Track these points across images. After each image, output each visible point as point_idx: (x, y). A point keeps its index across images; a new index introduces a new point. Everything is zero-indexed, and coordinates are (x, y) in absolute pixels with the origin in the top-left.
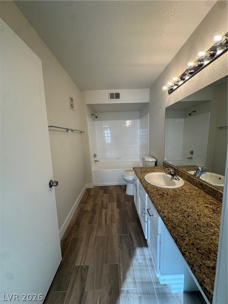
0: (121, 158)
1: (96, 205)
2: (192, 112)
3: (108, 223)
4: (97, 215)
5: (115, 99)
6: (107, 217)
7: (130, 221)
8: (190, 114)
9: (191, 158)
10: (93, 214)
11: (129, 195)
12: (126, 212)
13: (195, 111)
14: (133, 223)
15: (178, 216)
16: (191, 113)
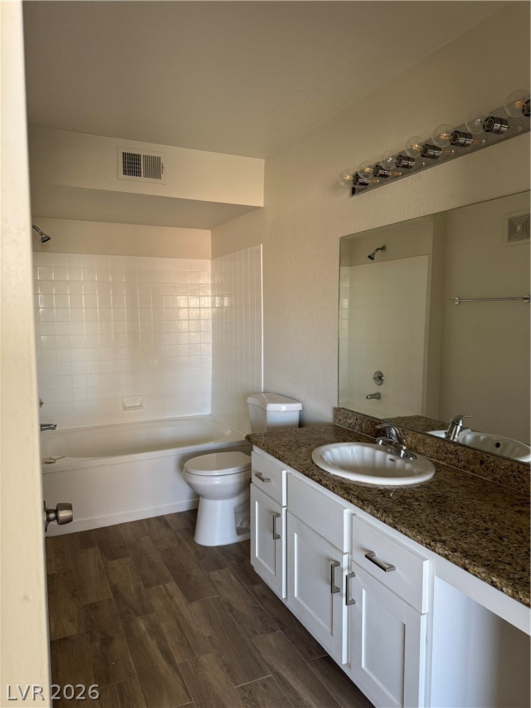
0: (141, 406)
1: (94, 607)
2: (377, 250)
3: (178, 660)
4: (120, 645)
5: (142, 179)
6: (166, 641)
7: (255, 632)
8: (371, 257)
9: (377, 396)
10: (97, 644)
11: (211, 548)
12: (228, 604)
13: (383, 248)
14: (271, 638)
15: (480, 542)
16: (374, 253)
